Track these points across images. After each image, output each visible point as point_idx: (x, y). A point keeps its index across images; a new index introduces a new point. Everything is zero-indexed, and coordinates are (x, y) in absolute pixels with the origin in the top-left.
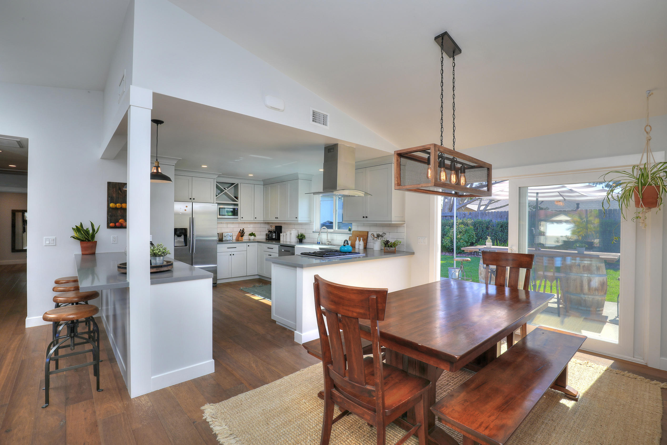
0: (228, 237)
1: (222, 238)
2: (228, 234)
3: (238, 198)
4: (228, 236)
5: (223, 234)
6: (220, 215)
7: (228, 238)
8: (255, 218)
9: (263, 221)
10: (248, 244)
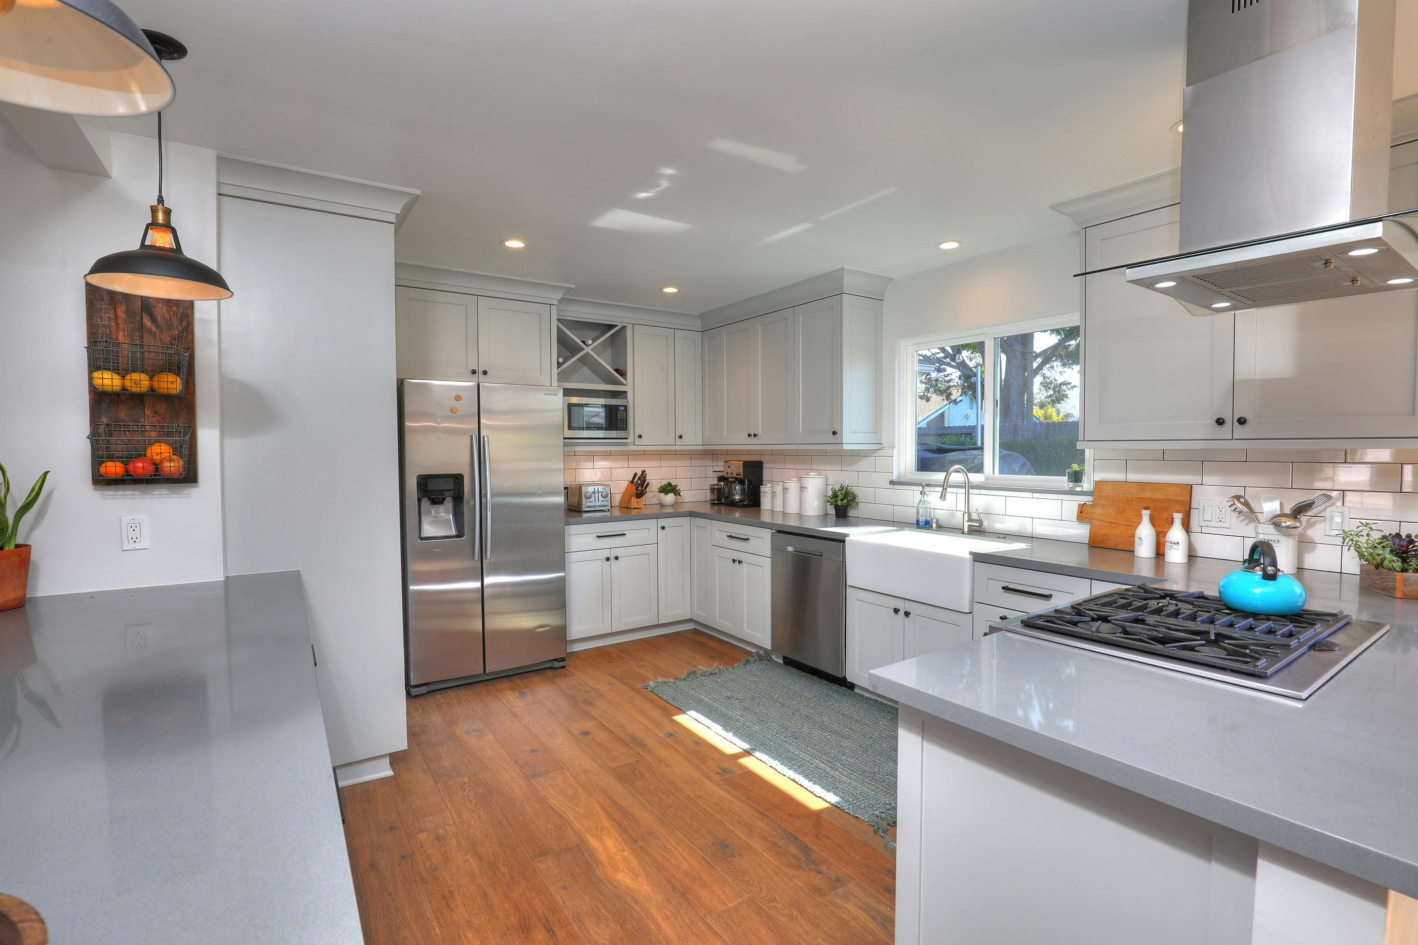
0: (597, 500)
1: (580, 503)
2: (596, 490)
3: (626, 373)
4: (597, 495)
5: (580, 488)
6: (570, 428)
7: (599, 504)
8: (677, 437)
9: (701, 448)
10: (662, 522)
